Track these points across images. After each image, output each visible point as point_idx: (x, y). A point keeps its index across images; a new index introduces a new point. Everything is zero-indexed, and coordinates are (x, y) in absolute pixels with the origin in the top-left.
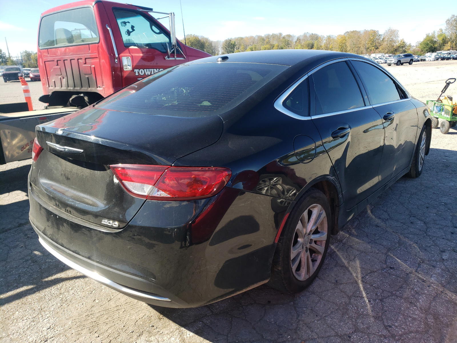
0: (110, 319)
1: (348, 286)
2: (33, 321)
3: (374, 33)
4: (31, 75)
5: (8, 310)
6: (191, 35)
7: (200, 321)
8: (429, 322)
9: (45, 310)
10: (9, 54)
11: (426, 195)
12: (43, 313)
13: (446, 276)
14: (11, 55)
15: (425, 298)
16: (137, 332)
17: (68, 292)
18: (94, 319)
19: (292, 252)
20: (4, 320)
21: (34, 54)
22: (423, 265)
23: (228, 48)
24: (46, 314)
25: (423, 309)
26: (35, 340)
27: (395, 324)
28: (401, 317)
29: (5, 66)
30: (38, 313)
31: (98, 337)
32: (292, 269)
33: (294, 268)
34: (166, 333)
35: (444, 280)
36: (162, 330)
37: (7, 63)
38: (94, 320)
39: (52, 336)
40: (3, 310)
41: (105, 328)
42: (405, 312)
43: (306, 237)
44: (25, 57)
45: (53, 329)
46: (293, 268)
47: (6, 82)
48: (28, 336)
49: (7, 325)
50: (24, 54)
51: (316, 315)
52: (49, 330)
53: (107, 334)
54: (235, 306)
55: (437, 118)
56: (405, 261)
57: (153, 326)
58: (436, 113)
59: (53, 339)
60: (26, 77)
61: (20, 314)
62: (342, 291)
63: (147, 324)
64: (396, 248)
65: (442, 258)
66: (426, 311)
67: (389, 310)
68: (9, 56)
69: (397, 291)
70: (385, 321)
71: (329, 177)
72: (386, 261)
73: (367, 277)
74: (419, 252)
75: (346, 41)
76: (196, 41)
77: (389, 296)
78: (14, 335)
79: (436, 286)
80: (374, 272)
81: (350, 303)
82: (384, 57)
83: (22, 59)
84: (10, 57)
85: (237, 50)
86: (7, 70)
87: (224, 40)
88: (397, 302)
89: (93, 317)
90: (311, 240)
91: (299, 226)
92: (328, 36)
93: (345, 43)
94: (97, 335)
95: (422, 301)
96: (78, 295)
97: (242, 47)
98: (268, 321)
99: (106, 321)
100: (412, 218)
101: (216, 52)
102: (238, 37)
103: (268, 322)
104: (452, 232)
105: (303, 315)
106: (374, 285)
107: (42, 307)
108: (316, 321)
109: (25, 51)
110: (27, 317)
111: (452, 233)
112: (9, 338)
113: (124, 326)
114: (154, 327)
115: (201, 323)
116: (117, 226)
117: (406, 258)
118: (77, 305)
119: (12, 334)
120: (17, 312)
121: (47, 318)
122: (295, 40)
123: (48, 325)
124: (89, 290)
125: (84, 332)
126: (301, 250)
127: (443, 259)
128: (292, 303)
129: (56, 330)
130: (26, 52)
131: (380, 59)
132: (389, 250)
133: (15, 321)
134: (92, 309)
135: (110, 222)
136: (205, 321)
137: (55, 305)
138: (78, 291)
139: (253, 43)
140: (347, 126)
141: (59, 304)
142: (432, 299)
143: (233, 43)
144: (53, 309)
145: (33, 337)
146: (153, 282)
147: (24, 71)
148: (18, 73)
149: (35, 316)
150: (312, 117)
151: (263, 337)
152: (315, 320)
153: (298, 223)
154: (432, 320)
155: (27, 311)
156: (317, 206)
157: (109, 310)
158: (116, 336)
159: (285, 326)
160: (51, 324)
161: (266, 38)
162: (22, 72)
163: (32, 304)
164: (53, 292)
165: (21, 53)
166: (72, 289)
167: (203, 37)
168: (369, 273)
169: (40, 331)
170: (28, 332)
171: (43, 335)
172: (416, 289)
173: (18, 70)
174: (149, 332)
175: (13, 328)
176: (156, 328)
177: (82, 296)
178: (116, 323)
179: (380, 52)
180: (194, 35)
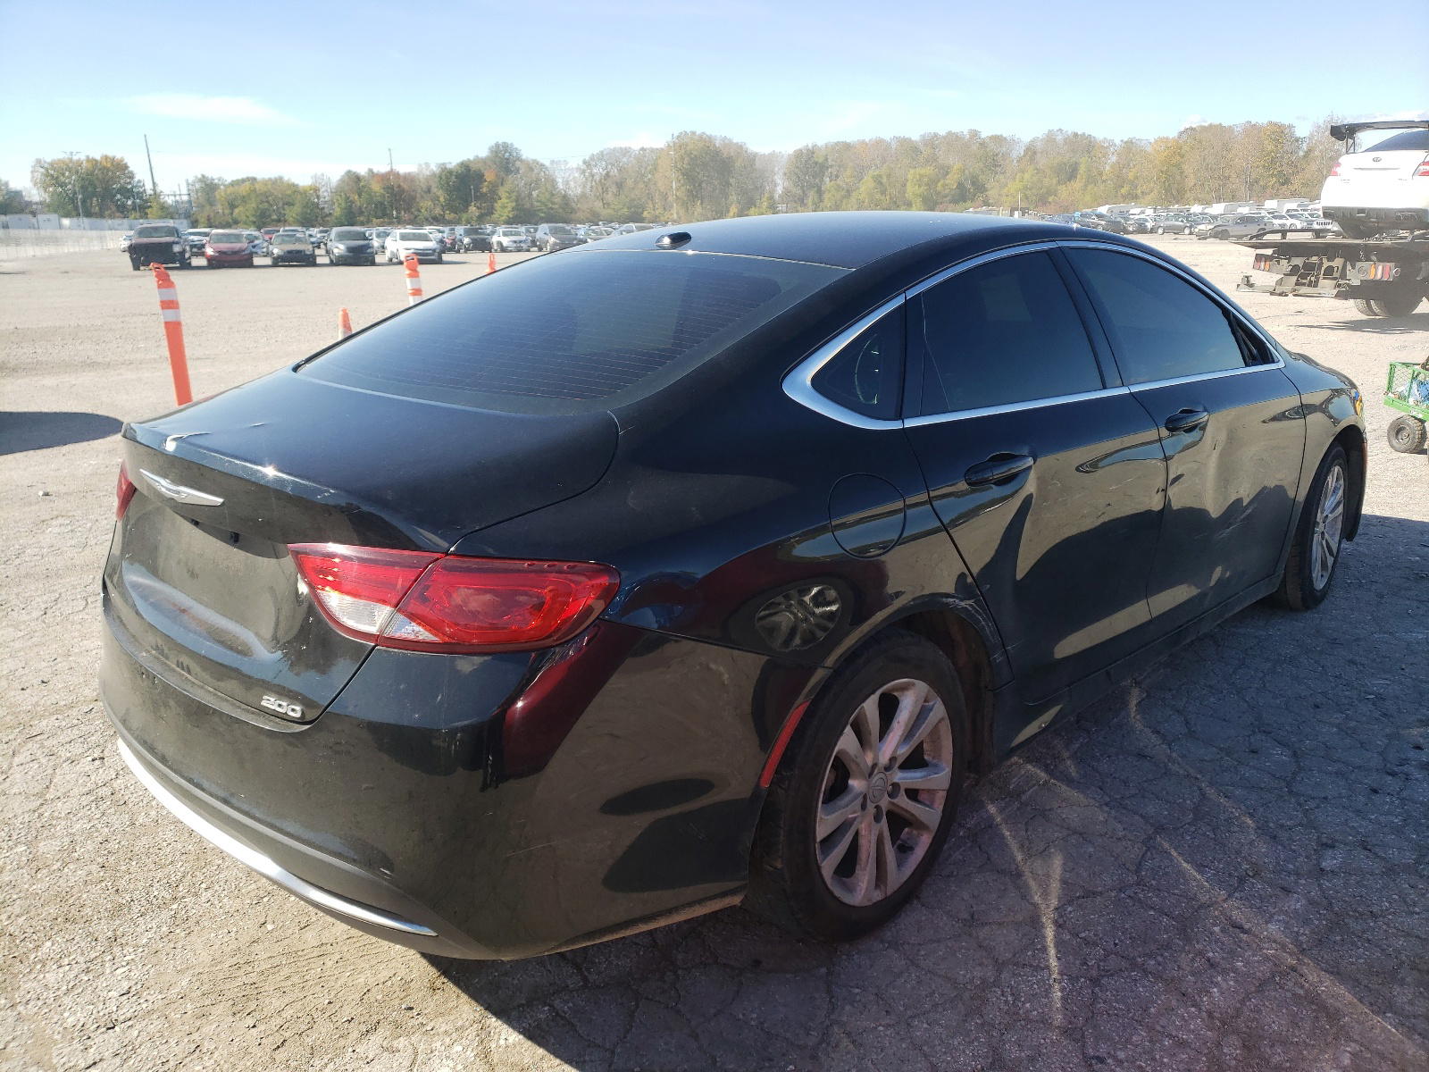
0: (295, 979)
1: (1005, 932)
2: (88, 971)
3: (1279, 134)
4: (209, 251)
5: (24, 936)
6: (694, 133)
7: (545, 1003)
8: (1226, 1055)
9: (124, 942)
10: (154, 183)
11: (1323, 667)
12: (117, 950)
13: (1317, 922)
14: (159, 189)
15: (1232, 983)
16: (362, 1020)
17: (196, 894)
18: (253, 977)
19: (821, 818)
20: (8, 963)
21: (224, 185)
22: (1253, 883)
23: (805, 175)
24: (124, 952)
25: (1216, 1015)
26: (81, 1024)
27: (1119, 1053)
28: (1141, 1036)
29: (141, 221)
30: (102, 949)
31: (254, 1026)
32: (819, 868)
33: (828, 865)
34: (443, 1029)
35: (1307, 932)
36: (433, 1021)
37: (148, 211)
38: (251, 981)
39: (128, 1015)
40: (11, 935)
41: (277, 1003)
42: (1158, 1022)
43: (876, 778)
44: (199, 194)
45: (135, 998)
46: (822, 865)
47: (136, 268)
48: (65, 1010)
49: (16, 976)
50: (198, 186)
51: (887, 1012)
52: (125, 997)
53: (279, 1021)
54: (655, 966)
55: (1422, 421)
56: (1200, 868)
57: (411, 1009)
58: (1417, 403)
59: (130, 1023)
60: (197, 255)
61: (54, 948)
62: (980, 947)
63: (397, 1002)
64: (1182, 827)
65: (1319, 864)
66: (1224, 1024)
67: (1111, 1012)
68: (154, 190)
69: (1150, 956)
70: (1090, 1041)
71: (952, 600)
72: (1139, 866)
73: (1070, 909)
74: (1251, 843)
75: (1183, 157)
76: (706, 153)
77: (1121, 970)
78: (29, 1006)
79: (1277, 950)
80: (1094, 894)
81: (996, 983)
82: (1304, 210)
83: (190, 202)
84: (156, 195)
85: (831, 181)
86: (142, 233)
87: (791, 151)
88: (1141, 989)
89: (250, 969)
90: (896, 786)
91: (847, 741)
92: (1126, 142)
93: (1178, 166)
94: (250, 1022)
95: (1220, 994)
96: (220, 904)
97: (849, 172)
98: (741, 1016)
99: (283, 984)
100: (1259, 736)
101: (767, 188)
102: (835, 141)
103: (739, 1020)
104: (1375, 786)
105: (848, 1008)
106: (1083, 935)
107: (118, 933)
108: (881, 1028)
109: (200, 176)
110: (71, 958)
111: (1375, 791)
112: (15, 1013)
113: (330, 1003)
114: (414, 1011)
115: (546, 1008)
116: (298, 715)
117: (1206, 857)
118: (212, 935)
119: (24, 1000)
120: (48, 944)
121: (124, 964)
122: (1019, 151)
123: (125, 985)
124: (253, 894)
125: (219, 1009)
126: (854, 812)
127: (1322, 870)
128: (823, 970)
129: (142, 1001)
130: (203, 179)
131: (1292, 216)
132: (1160, 829)
133: (39, 967)
134: (252, 949)
135: (281, 703)
136: (557, 1003)
137: (153, 931)
138: (223, 895)
139: (884, 161)
140: (1025, 451)
141: (164, 929)
142: (1253, 989)
143: (820, 161)
144: (145, 940)
145: (79, 1015)
146: (386, 880)
147: (192, 237)
148: (174, 243)
149: (93, 956)
150: (905, 421)
151: (715, 1062)
152: (880, 1025)
153: (841, 733)
154: (1235, 1050)
155: (75, 942)
156: (914, 684)
157: (299, 953)
158: (304, 1027)
159: (788, 1035)
160: (134, 982)
161: (926, 145)
162: (186, 240)
163: (93, 924)
164: (156, 893)
165: (190, 182)
166: (207, 889)
167: (730, 140)
168: (1078, 897)
169: (101, 999)
170: (67, 1000)
171: (107, 1011)
172: (1211, 954)
173: (173, 235)
174: (398, 1026)
175: (29, 985)
176: (418, 1014)
177: (232, 911)
178: (311, 992)
179: (1294, 195)
180: (701, 137)
